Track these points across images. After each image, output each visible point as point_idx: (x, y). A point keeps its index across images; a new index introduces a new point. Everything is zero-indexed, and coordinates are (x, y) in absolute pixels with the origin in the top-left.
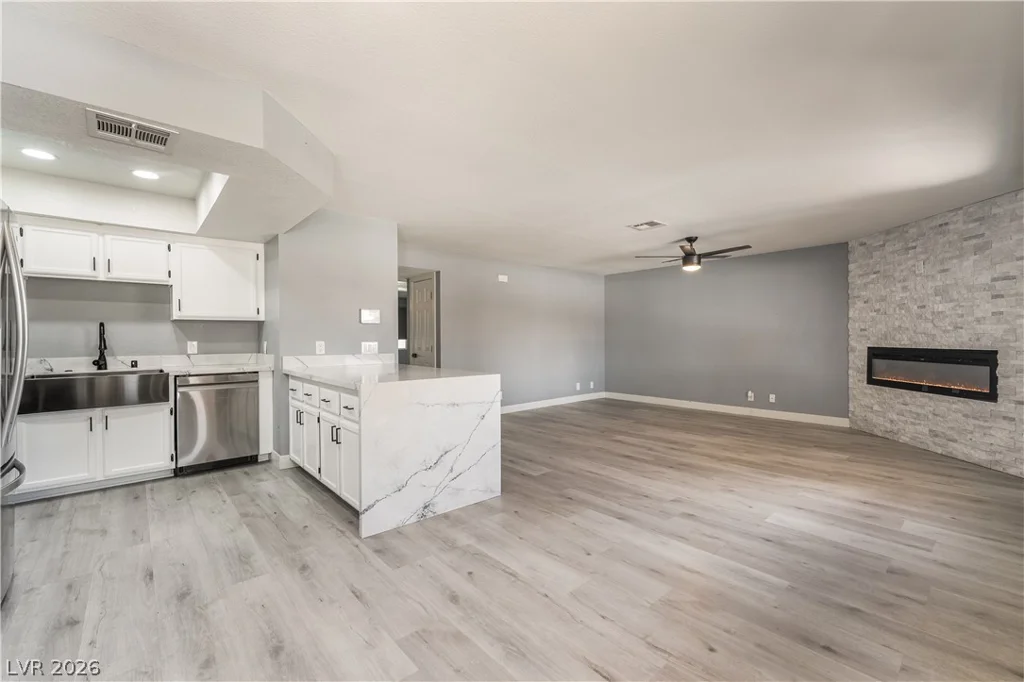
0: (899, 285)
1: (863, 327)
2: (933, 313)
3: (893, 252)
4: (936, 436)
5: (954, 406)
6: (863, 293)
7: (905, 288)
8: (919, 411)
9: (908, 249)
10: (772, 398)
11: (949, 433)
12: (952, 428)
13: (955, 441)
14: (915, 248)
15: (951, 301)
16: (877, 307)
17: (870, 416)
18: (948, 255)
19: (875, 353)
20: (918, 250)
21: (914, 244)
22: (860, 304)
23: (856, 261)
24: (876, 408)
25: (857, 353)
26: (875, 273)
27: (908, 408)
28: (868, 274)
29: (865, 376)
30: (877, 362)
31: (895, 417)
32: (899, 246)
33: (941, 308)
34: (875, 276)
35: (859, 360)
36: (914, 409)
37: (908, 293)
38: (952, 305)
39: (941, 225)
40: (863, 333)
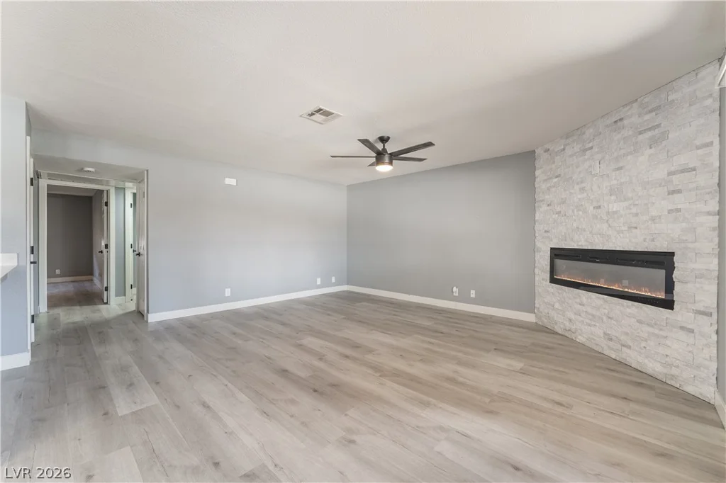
0: (577, 187)
1: (546, 229)
2: (608, 213)
3: (571, 156)
4: (611, 339)
5: (629, 310)
6: (547, 197)
7: (582, 190)
8: (594, 312)
9: (585, 150)
10: (473, 294)
11: (623, 338)
12: (627, 334)
13: (629, 347)
14: (591, 148)
15: (625, 200)
16: (558, 209)
17: (553, 314)
18: (622, 152)
19: (557, 254)
20: (596, 149)
21: (590, 145)
22: (544, 207)
23: (541, 168)
24: (557, 306)
25: (542, 253)
26: (557, 177)
27: (584, 308)
28: (550, 178)
29: (548, 276)
30: (559, 262)
31: (573, 317)
32: (577, 148)
33: (615, 207)
34: (556, 180)
35: (543, 260)
36: (590, 310)
37: (585, 194)
38: (626, 204)
39: (616, 122)
40: (546, 235)
